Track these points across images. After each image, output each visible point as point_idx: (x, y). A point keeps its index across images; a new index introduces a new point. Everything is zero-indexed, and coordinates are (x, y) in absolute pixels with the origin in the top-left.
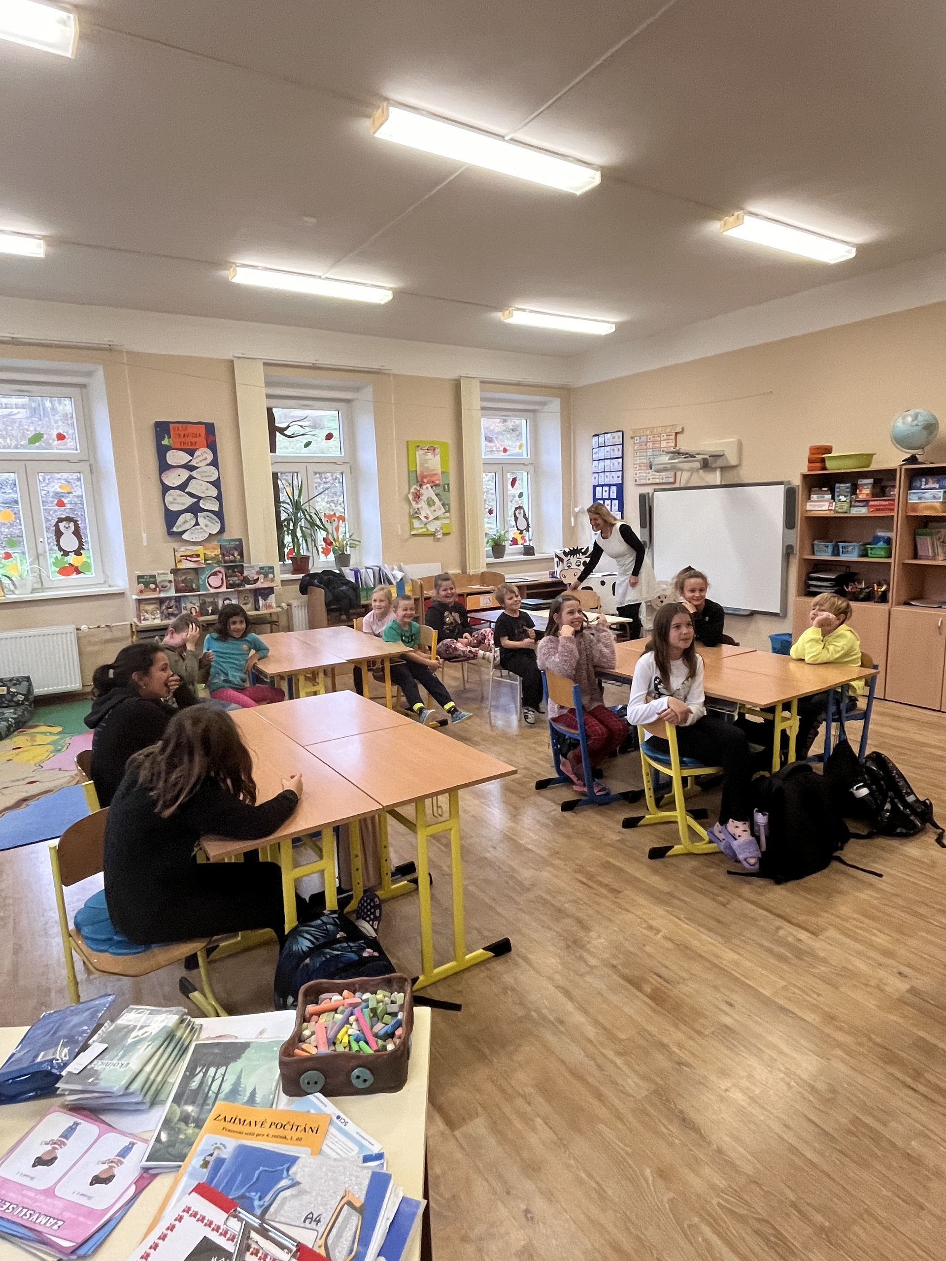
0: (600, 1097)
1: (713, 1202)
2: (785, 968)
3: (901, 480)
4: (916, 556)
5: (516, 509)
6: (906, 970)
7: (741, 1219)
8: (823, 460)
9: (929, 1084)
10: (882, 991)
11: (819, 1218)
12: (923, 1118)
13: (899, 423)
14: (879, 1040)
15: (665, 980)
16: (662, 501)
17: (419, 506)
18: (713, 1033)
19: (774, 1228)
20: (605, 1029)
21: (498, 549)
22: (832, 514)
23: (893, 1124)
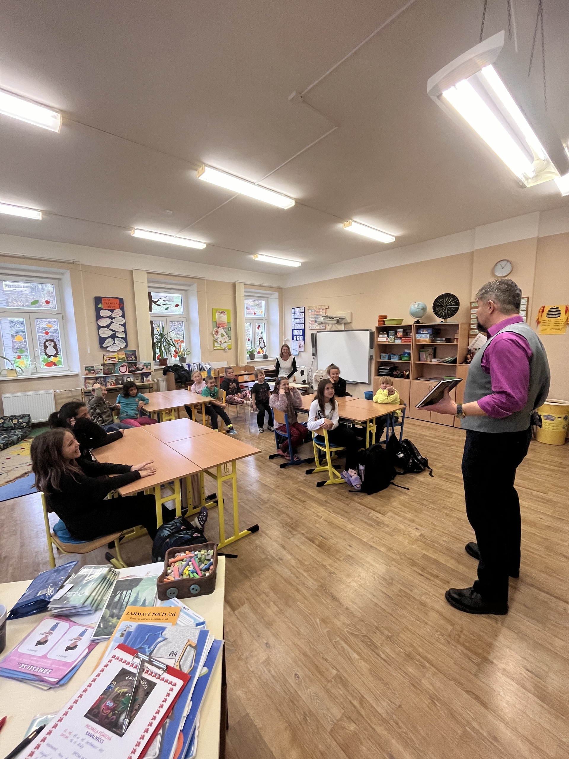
0: (298, 590)
1: (345, 630)
2: (372, 530)
3: (414, 329)
4: (420, 360)
5: (260, 339)
6: (419, 527)
7: (356, 636)
8: (384, 321)
9: (428, 573)
10: (410, 536)
11: (386, 632)
12: (426, 587)
13: (413, 307)
14: (409, 557)
15: (324, 538)
16: (321, 336)
17: (217, 337)
18: (344, 559)
19: (369, 638)
20: (299, 560)
21: (252, 355)
22: (387, 343)
23: (416, 591)
